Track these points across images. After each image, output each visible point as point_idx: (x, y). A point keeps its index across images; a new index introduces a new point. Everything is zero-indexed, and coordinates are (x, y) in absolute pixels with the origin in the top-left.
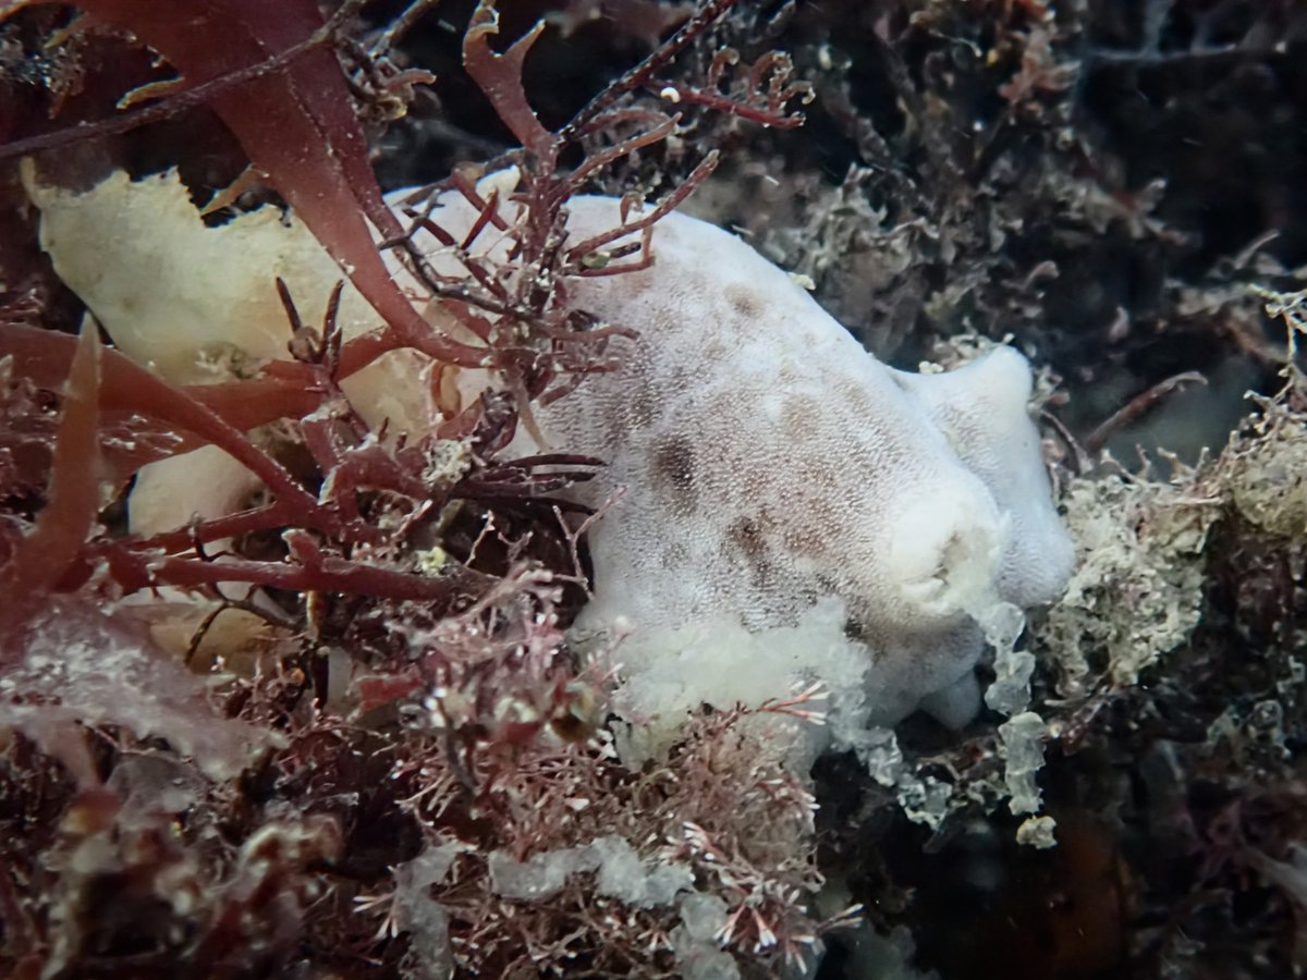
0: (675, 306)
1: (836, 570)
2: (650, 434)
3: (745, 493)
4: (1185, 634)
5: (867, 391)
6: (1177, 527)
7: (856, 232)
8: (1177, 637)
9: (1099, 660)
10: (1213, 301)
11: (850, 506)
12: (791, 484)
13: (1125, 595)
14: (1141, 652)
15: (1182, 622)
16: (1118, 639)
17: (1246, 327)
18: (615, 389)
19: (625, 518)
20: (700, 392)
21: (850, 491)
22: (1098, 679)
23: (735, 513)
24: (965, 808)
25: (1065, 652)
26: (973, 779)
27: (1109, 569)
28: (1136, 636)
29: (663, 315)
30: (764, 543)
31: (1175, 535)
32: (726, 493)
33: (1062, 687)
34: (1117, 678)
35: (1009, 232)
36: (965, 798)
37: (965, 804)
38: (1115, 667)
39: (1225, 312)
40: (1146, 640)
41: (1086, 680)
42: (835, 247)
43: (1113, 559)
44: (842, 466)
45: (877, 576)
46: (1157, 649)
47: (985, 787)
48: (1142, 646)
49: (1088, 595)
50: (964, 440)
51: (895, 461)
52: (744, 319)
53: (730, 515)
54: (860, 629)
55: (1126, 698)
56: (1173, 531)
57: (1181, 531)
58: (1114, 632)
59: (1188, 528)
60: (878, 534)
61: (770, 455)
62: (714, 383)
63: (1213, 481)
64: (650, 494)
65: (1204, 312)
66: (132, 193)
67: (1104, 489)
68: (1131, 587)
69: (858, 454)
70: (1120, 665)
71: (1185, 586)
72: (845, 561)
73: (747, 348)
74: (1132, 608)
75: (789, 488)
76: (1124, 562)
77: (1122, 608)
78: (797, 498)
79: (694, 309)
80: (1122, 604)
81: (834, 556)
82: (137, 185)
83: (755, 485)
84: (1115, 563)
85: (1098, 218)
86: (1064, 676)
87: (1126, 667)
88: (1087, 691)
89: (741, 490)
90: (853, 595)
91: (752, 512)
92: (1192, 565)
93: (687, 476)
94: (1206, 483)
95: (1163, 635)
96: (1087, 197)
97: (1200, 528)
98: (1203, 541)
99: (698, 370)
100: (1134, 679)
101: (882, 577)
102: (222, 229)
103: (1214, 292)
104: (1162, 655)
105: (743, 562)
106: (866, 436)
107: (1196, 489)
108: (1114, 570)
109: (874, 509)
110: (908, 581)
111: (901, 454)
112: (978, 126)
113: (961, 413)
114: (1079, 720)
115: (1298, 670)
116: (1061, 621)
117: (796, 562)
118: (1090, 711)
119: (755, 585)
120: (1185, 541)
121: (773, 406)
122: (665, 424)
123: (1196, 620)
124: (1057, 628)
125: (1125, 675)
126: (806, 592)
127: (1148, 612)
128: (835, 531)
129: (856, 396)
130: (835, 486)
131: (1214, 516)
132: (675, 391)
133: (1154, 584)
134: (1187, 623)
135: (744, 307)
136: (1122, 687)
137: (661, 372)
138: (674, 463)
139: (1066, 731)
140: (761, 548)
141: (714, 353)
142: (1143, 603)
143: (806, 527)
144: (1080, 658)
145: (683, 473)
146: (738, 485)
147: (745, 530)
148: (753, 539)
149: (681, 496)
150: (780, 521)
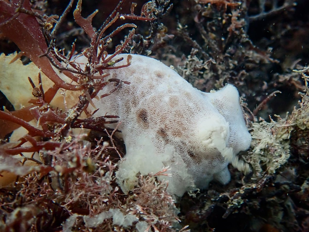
0: (141, 76)
1: (185, 139)
2: (137, 109)
3: (161, 121)
4: (287, 160)
5: (191, 94)
6: (282, 133)
7: (195, 65)
8: (285, 161)
9: (264, 168)
10: (287, 77)
11: (188, 122)
12: (172, 118)
13: (271, 150)
14: (276, 165)
15: (286, 157)
16: (269, 162)
17: (296, 82)
18: (127, 99)
19: (132, 131)
20: (148, 97)
21: (187, 119)
22: (264, 172)
23: (159, 127)
24: (233, 206)
25: (256, 166)
26: (234, 199)
27: (266, 144)
28: (274, 161)
29: (138, 79)
31: (282, 135)
32: (156, 122)
33: (255, 175)
34: (270, 172)
35: (234, 64)
36: (232, 204)
38: (269, 169)
39: (291, 80)
40: (277, 162)
41: (261, 173)
42: (190, 70)
43: (267, 141)
44: (185, 112)
45: (196, 140)
46: (280, 164)
47: (237, 201)
48: (276, 163)
49: (262, 151)
50: (220, 107)
51: (199, 111)
52: (159, 79)
53: (158, 128)
54: (193, 155)
55: (272, 177)
56: (281, 134)
57: (284, 134)
58: (268, 160)
59: (285, 133)
60: (195, 129)
61: (166, 111)
62: (152, 95)
63: (291, 120)
64: (137, 124)
65: (286, 80)
66: (6, 59)
67: (262, 125)
68: (273, 148)
69: (189, 109)
70: (270, 169)
71: (285, 148)
72: (187, 137)
73: (160, 85)
74: (273, 154)
75: (172, 119)
76: (270, 142)
77: (270, 154)
78: (174, 121)
79: (146, 77)
80: (270, 153)
81: (185, 135)
82: (7, 56)
83: (163, 119)
84: (268, 142)
85: (257, 60)
86: (256, 172)
87: (272, 169)
88: (262, 176)
89: (160, 121)
90: (190, 146)
91: (163, 126)
92: (286, 143)
94: (289, 121)
95: (281, 160)
96: (253, 55)
97: (288, 133)
98: (290, 136)
99: (147, 92)
100: (274, 172)
101: (197, 139)
102: (27, 65)
103: (287, 75)
104: (281, 165)
106: (191, 105)
107: (287, 123)
108: (268, 144)
109: (194, 123)
110: (203, 140)
111: (200, 109)
112: (223, 39)
113: (219, 101)
114: (261, 183)
116: (255, 158)
117: (175, 138)
118: (263, 180)
120: (285, 136)
121: (167, 99)
122: (140, 106)
123: (289, 157)
124: (254, 159)
125: (272, 171)
126: (179, 146)
127: (277, 155)
128: (184, 129)
129: (188, 95)
130: (183, 118)
131: (292, 129)
132: (142, 97)
133: (278, 147)
134: (287, 157)
135: (159, 76)
136: (271, 174)
137: (138, 93)
138: (143, 116)
139: (257, 186)
140: (166, 135)
141: (152, 87)
142: (276, 152)
143: (177, 129)
144: (260, 167)
145: (145, 118)
146: (159, 119)
147: (162, 131)
148: (164, 133)
149: (145, 124)
150: (170, 128)
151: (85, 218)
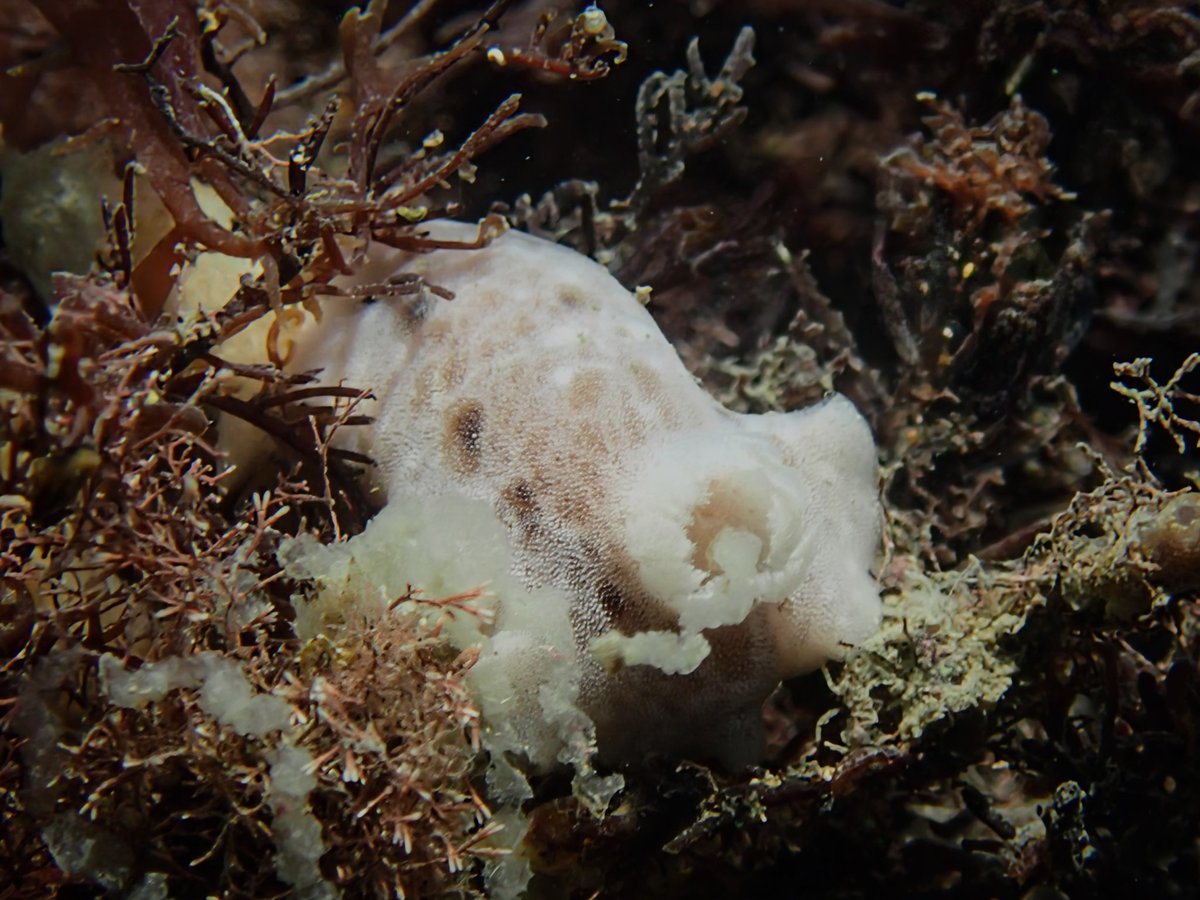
1: (597, 535)
3: (523, 453)
6: (999, 610)
8: (969, 700)
12: (565, 446)
13: (927, 652)
14: (929, 706)
22: (887, 737)
23: (512, 473)
24: (717, 819)
28: (927, 689)
30: (535, 503)
31: (996, 618)
32: (507, 452)
33: (847, 734)
34: (903, 735)
36: (719, 810)
37: (716, 815)
38: (903, 723)
40: (937, 696)
41: (870, 729)
43: (924, 616)
46: (946, 706)
48: (932, 700)
49: (891, 647)
53: (507, 475)
56: (995, 614)
57: (1002, 612)
59: (1010, 612)
62: (516, 355)
64: (441, 455)
68: (935, 645)
70: (906, 720)
71: (998, 672)
74: (930, 665)
75: (563, 450)
76: (933, 619)
81: (597, 517)
83: (532, 446)
84: (925, 619)
86: (851, 724)
87: (912, 720)
89: (520, 450)
91: (529, 476)
93: (474, 435)
95: (956, 695)
97: (1021, 612)
98: (1021, 626)
100: (918, 734)
104: (950, 713)
105: (511, 518)
107: (1024, 573)
108: (922, 626)
115: (1113, 770)
117: (562, 525)
118: (865, 753)
119: (521, 542)
120: (1005, 623)
121: (563, 377)
125: (910, 729)
126: (570, 557)
127: (945, 671)
131: (1037, 598)
139: (837, 773)
140: (531, 508)
142: (943, 662)
143: (575, 488)
144: (871, 708)
145: (472, 432)
146: (518, 446)
147: (519, 489)
148: (524, 498)
149: (467, 454)
150: (552, 482)
151: (107, 662)
